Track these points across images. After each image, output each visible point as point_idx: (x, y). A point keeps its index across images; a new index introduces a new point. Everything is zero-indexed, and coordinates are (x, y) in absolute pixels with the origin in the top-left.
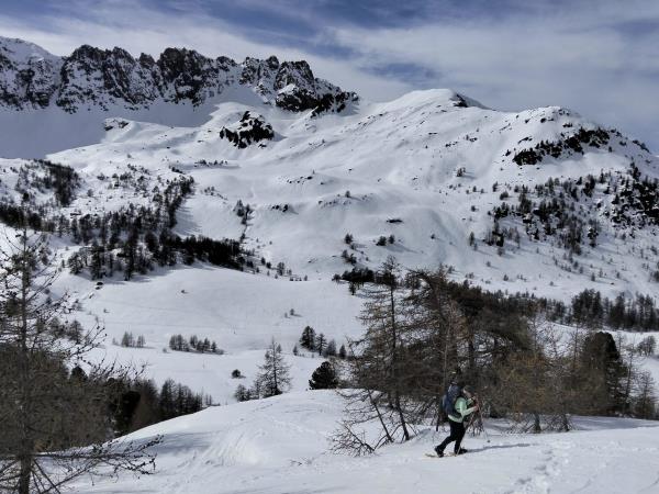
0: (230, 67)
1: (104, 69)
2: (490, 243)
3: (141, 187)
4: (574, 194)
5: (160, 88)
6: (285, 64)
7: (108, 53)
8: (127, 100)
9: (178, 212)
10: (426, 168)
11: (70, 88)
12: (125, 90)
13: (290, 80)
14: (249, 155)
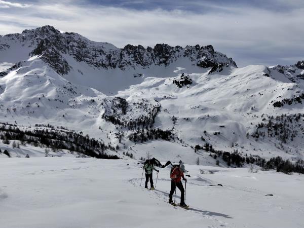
0: (180, 50)
1: (134, 53)
2: (254, 137)
3: (145, 108)
4: (291, 121)
5: (154, 60)
6: (202, 48)
7: (136, 47)
8: (142, 65)
9: (155, 118)
10: (241, 105)
11: (123, 61)
12: (141, 61)
13: (204, 55)
14: (182, 91)
